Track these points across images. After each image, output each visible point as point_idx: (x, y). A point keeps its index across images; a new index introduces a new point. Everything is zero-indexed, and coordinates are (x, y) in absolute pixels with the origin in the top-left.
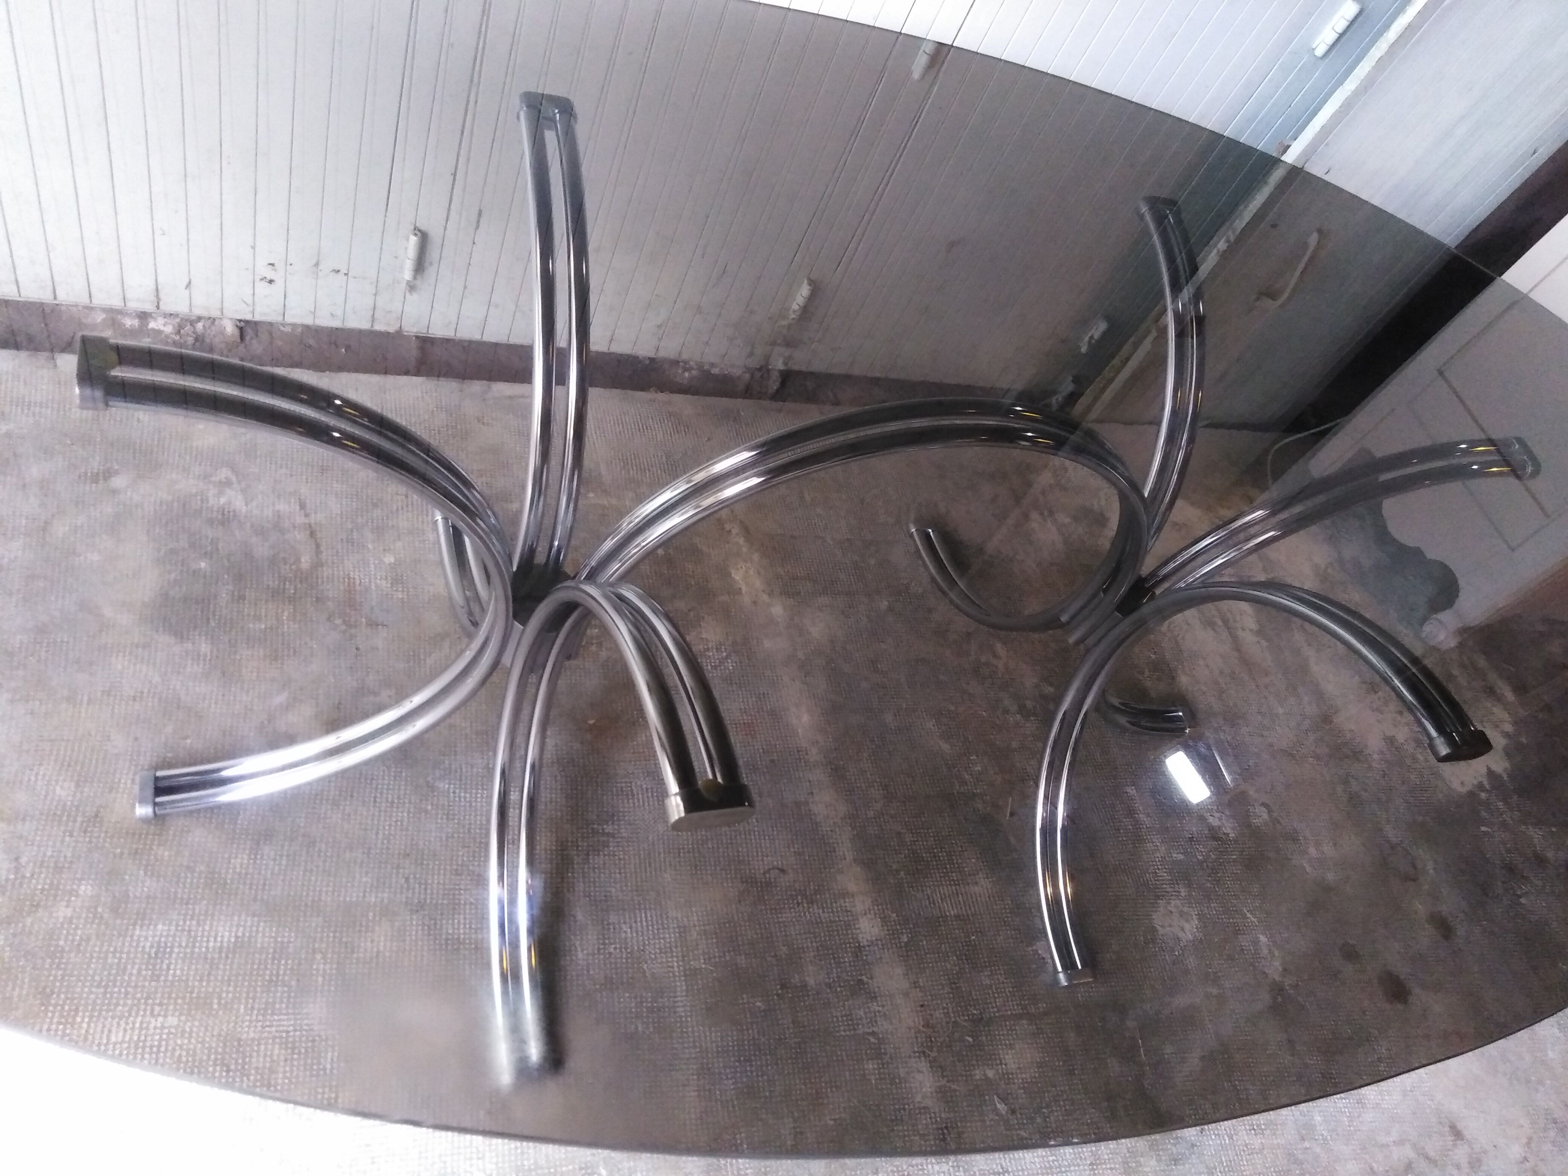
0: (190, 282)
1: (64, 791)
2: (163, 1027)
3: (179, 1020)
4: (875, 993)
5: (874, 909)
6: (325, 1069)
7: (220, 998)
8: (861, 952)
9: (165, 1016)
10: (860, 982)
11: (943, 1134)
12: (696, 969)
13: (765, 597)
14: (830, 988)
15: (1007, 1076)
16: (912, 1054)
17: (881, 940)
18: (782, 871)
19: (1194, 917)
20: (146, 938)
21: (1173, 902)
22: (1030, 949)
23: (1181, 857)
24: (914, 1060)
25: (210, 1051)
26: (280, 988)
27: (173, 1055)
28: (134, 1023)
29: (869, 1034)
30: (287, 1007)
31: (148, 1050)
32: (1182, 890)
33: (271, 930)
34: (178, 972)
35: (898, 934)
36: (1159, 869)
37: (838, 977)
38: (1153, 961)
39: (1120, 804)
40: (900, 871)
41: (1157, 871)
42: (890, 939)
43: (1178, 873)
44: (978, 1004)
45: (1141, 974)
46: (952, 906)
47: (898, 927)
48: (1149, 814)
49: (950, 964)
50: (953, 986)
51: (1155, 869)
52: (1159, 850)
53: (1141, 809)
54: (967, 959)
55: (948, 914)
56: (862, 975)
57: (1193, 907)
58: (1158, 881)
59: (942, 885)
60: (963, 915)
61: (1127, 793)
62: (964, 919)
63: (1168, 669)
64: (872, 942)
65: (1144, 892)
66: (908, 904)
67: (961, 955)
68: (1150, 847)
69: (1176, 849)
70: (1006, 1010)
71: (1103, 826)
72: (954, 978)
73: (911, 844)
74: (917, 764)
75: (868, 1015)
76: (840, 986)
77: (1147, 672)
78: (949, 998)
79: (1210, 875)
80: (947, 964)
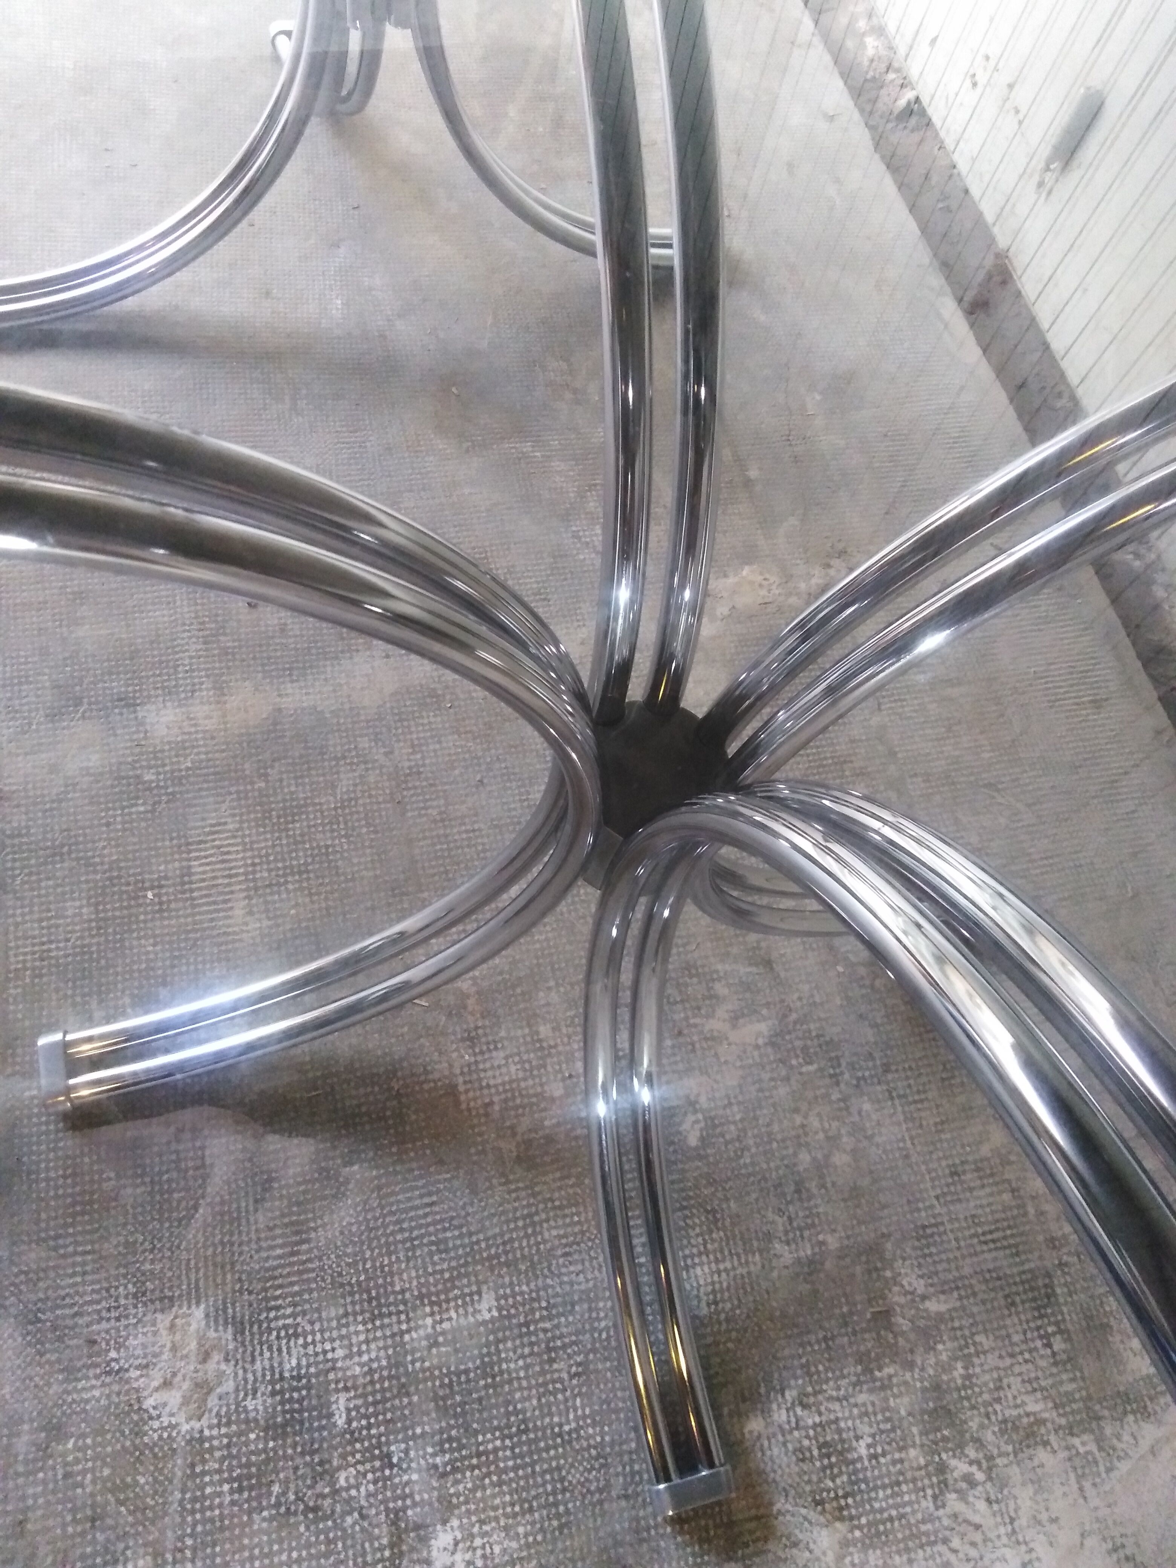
4: (60, 721)
5: (197, 732)
8: (128, 706)
10: (78, 702)
17: (145, 738)
19: (197, 1425)
21: (228, 1369)
23: (340, 1421)
32: (259, 1402)
35: (157, 767)
36: (305, 1346)
37: (88, 670)
38: (97, 1287)
39: (451, 1269)
40: (267, 782)
41: (301, 1341)
42: (148, 753)
43: (300, 1401)
44: (32, 889)
45: (71, 1249)
46: (208, 864)
47: (167, 768)
48: (436, 1344)
49: (104, 848)
50: (66, 849)
51: (305, 1335)
52: (349, 1356)
53: (446, 1325)
54: (110, 879)
55: (193, 855)
56: (90, 704)
57: (219, 1426)
58: (278, 1337)
59: (244, 851)
60: (191, 882)
61: (479, 1293)
62: (183, 884)
63: (840, 1493)
64: (142, 724)
65: (250, 1293)
66: (208, 789)
67: (120, 869)
68: (357, 1333)
69: (357, 1408)
70: (17, 938)
71: (393, 1213)
72: (79, 851)
73: (315, 804)
74: (467, 831)
75: (26, 708)
76: (74, 671)
77: (811, 1418)
78: (45, 840)
79: (299, 1499)
80: (102, 844)
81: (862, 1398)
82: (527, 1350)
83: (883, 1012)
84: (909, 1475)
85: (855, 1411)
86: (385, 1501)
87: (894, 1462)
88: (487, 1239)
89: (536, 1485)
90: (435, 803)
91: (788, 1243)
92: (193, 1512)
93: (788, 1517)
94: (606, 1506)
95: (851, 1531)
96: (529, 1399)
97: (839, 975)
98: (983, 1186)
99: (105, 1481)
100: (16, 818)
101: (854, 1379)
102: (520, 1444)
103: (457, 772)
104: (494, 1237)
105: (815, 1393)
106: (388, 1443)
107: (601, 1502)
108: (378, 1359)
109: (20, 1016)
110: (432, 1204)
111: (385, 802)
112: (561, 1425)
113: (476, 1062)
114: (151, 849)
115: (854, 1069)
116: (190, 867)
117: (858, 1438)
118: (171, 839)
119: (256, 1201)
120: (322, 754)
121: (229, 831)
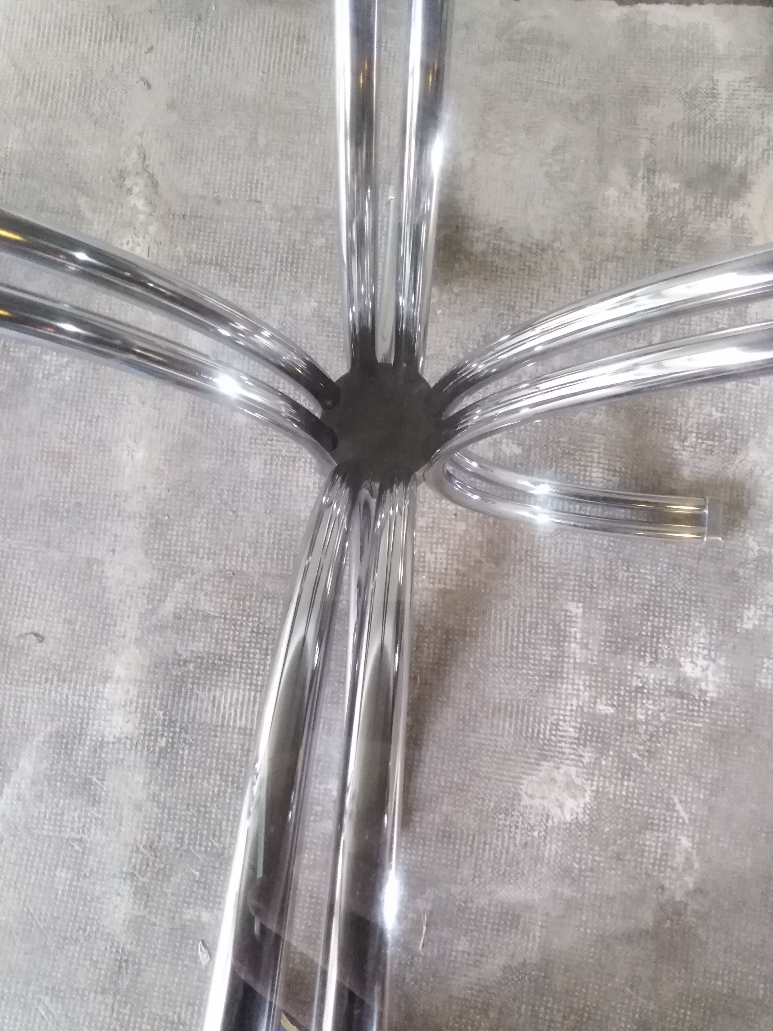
4: (100, 797)
5: (137, 703)
8: (101, 747)
10: (87, 782)
11: (120, 967)
16: (118, 874)
17: (131, 739)
18: (40, 638)
19: (588, 793)
21: (564, 768)
23: (611, 710)
24: (117, 880)
29: (74, 840)
32: (587, 755)
35: (157, 735)
36: (564, 721)
37: (64, 770)
38: (495, 836)
39: (548, 624)
40: (191, 661)
41: (561, 723)
42: (144, 740)
43: (593, 731)
45: (468, 848)
46: (241, 715)
47: (160, 728)
48: (587, 644)
49: (209, 783)
50: (202, 809)
51: (559, 720)
52: (578, 696)
53: (578, 636)
54: (233, 782)
55: (231, 724)
56: (92, 774)
57: (592, 780)
58: (555, 736)
59: (239, 688)
61: (566, 611)
63: (734, 436)
64: (119, 740)
65: (525, 746)
66: (184, 703)
67: (228, 775)
68: (567, 689)
69: (607, 699)
71: (506, 650)
72: (206, 800)
73: (218, 633)
74: (269, 533)
75: (83, 819)
76: (61, 780)
77: (692, 438)
78: (191, 822)
79: (644, 744)
80: (205, 784)
81: (691, 404)
82: (606, 592)
83: (476, 295)
84: (738, 393)
85: (697, 410)
86: (660, 696)
87: (729, 399)
88: (538, 597)
89: (678, 610)
90: (241, 549)
91: (595, 414)
92: (632, 804)
93: (737, 471)
94: (700, 573)
95: (755, 437)
96: (632, 599)
97: (443, 314)
98: (599, 278)
99: (601, 849)
100: (168, 839)
101: (680, 404)
102: (653, 611)
103: (221, 527)
104: (538, 593)
105: (680, 430)
106: (631, 686)
107: (697, 574)
108: (584, 681)
109: (312, 857)
110: (507, 624)
111: (230, 584)
112: (651, 585)
113: (429, 572)
114: (219, 752)
115: (505, 329)
116: (240, 728)
117: (711, 415)
118: (216, 736)
119: (474, 731)
120: (180, 618)
121: (221, 696)
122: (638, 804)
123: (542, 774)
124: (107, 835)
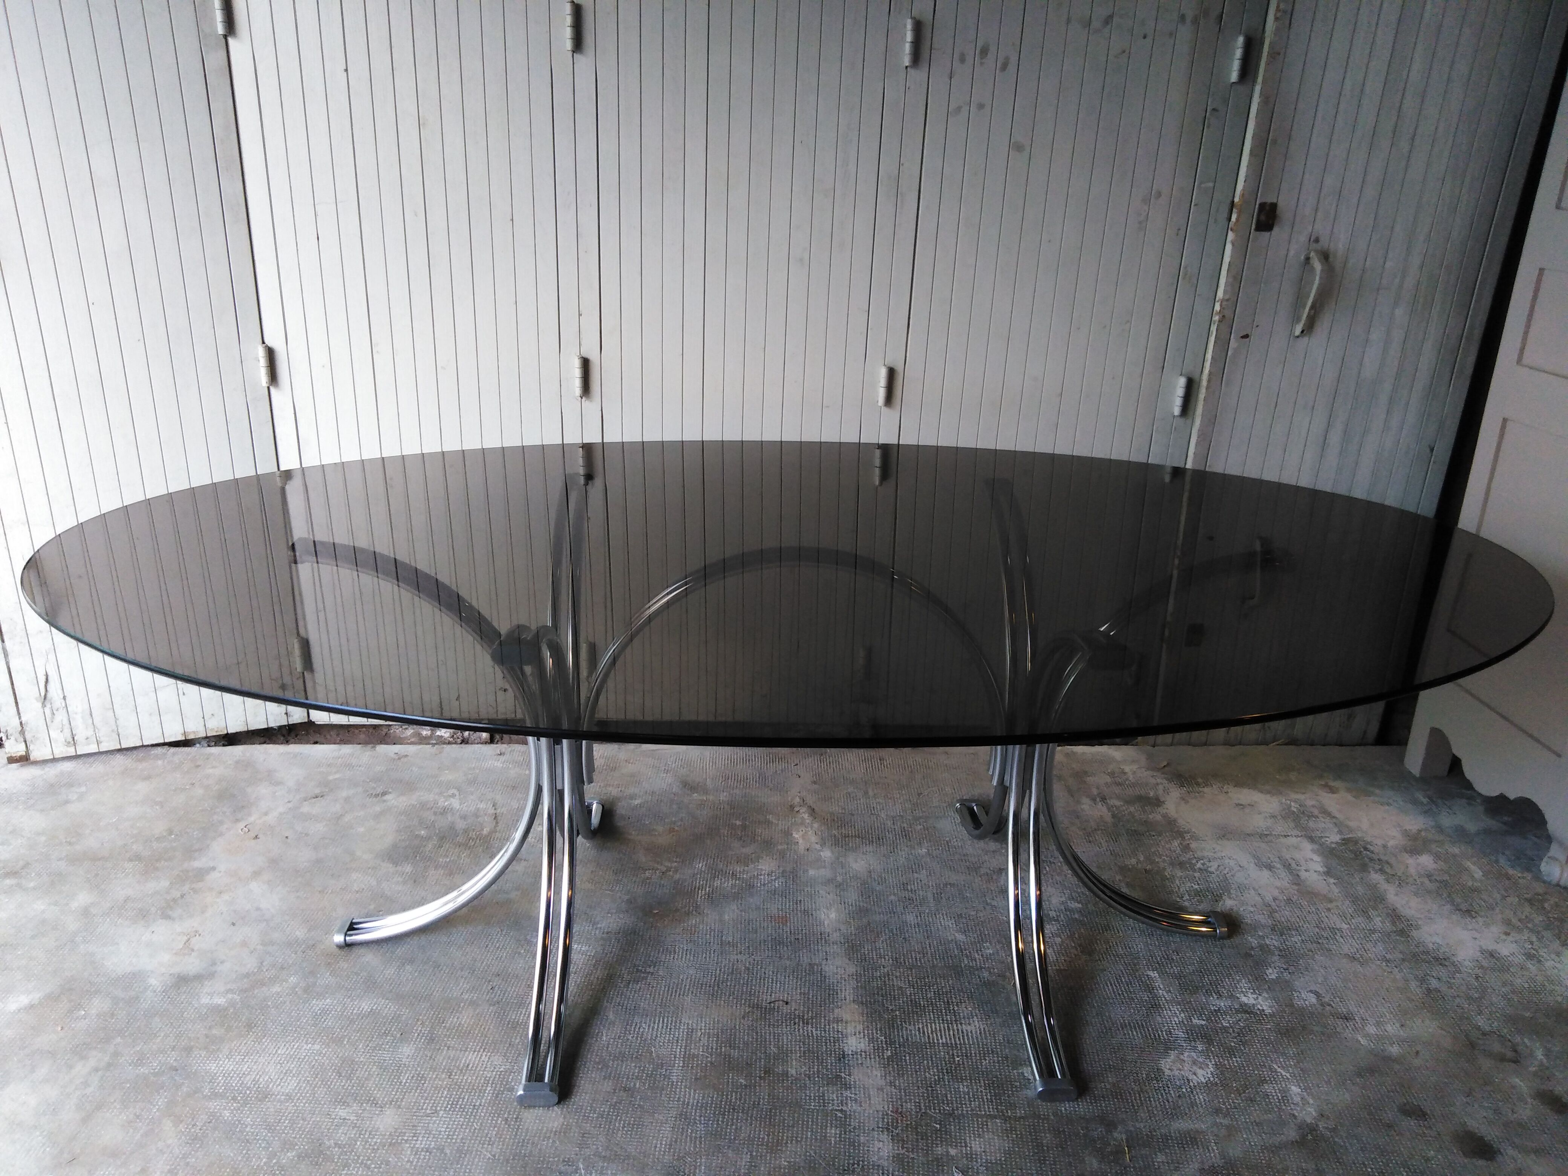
0: (459, 695)
1: (300, 933)
2: (310, 1049)
3: (321, 1047)
4: (850, 1085)
5: (864, 1033)
6: (401, 1082)
7: (350, 1038)
8: (844, 1058)
9: (313, 1044)
10: (838, 1077)
12: (694, 1054)
13: (818, 847)
14: (809, 1078)
15: (970, 1157)
16: (876, 1129)
17: (865, 1052)
18: (786, 1003)
19: (1210, 1066)
20: (318, 1005)
21: (1186, 1054)
22: (1015, 1071)
23: (1204, 1023)
24: (876, 1132)
25: (332, 1065)
26: (388, 1038)
27: (310, 1064)
28: (294, 1046)
29: (836, 1110)
30: (390, 1048)
31: (296, 1060)
32: (1199, 1046)
33: (395, 1007)
34: (330, 1023)
35: (883, 1050)
37: (818, 1071)
38: (1155, 1093)
39: (1138, 982)
40: (896, 1011)
41: (1172, 1030)
42: (874, 1052)
43: (1197, 1034)
44: (952, 1103)
45: (1138, 1101)
46: (941, 1037)
47: (884, 1046)
48: (1170, 991)
49: (930, 1074)
51: (1170, 1029)
52: (1177, 1017)
53: (1162, 987)
54: (947, 1073)
55: (936, 1041)
57: (1210, 1059)
58: (1171, 1037)
59: (935, 1023)
60: (951, 1044)
61: (1147, 975)
62: (952, 1046)
64: (856, 1053)
65: (1153, 1044)
66: (898, 1032)
68: (1167, 1013)
69: (1198, 1017)
70: (980, 1111)
71: (1116, 996)
72: (931, 1084)
73: (911, 995)
74: (930, 947)
75: (840, 1098)
76: (818, 1077)
77: (1186, 897)
78: (923, 1096)
79: (1236, 1038)
80: (927, 1074)
81: (1177, 883)
82: (1169, 966)
84: (1204, 878)
85: (1183, 885)
86: (1233, 1013)
87: (1200, 880)
88: (1125, 970)
89: (1221, 972)
96: (1188, 968)
99: (1236, 1096)
101: (1171, 883)
102: (1206, 973)
103: (897, 946)
104: (1124, 967)
106: (1210, 1010)
110: (1111, 984)
111: (911, 971)
112: (1197, 961)
116: (943, 1043)
117: (1192, 887)
118: (927, 1048)
119: (1112, 1038)
120: (882, 989)
121: (923, 1027)
122: (1249, 1069)
123: (1172, 1057)
124: (861, 1106)
